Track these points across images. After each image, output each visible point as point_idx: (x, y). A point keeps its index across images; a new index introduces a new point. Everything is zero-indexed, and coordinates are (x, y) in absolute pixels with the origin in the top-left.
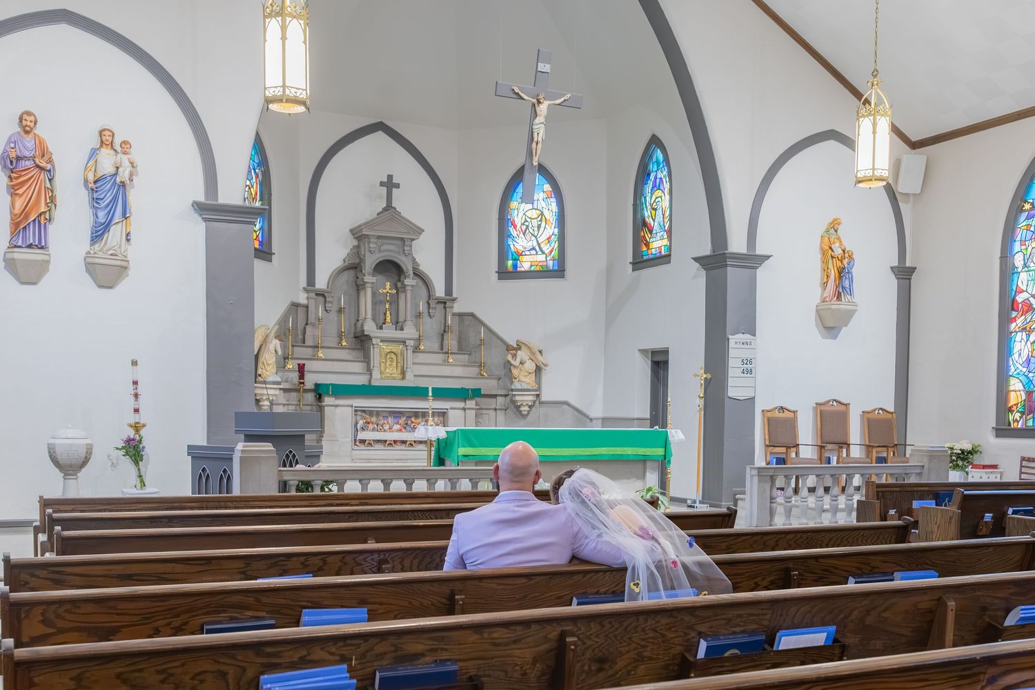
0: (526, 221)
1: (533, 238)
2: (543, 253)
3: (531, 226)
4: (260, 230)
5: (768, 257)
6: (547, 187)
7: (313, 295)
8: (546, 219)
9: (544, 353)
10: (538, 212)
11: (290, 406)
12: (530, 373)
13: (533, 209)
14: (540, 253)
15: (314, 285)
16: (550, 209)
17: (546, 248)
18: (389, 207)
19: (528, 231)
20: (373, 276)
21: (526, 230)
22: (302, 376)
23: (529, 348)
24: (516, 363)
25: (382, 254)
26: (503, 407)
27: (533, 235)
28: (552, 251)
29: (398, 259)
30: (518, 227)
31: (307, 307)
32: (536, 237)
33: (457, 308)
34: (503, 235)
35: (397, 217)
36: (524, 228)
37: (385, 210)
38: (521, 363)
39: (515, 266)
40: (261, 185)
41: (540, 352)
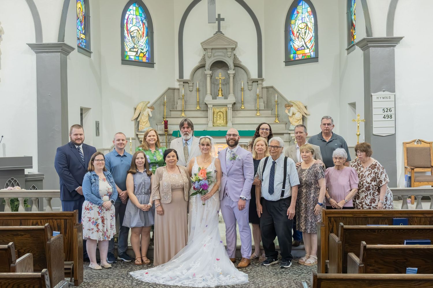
0: (299, 30)
1: (302, 40)
2: (308, 48)
3: (301, 33)
4: (147, 52)
5: (401, 38)
6: (309, 9)
7: (182, 83)
8: (309, 28)
9: (308, 108)
10: (305, 24)
11: (164, 143)
12: (298, 120)
13: (302, 23)
14: (306, 48)
15: (183, 78)
16: (311, 22)
17: (309, 45)
18: (219, 31)
19: (300, 36)
20: (210, 71)
21: (299, 36)
22: (166, 127)
23: (297, 105)
24: (290, 114)
25: (215, 58)
26: (288, 140)
27: (302, 38)
28: (312, 46)
29: (224, 59)
30: (295, 34)
31: (179, 89)
32: (304, 39)
33: (265, 84)
34: (288, 40)
35: (223, 37)
36: (298, 34)
37: (217, 33)
38: (293, 114)
39: (294, 57)
40: (147, 28)
41: (305, 107)
